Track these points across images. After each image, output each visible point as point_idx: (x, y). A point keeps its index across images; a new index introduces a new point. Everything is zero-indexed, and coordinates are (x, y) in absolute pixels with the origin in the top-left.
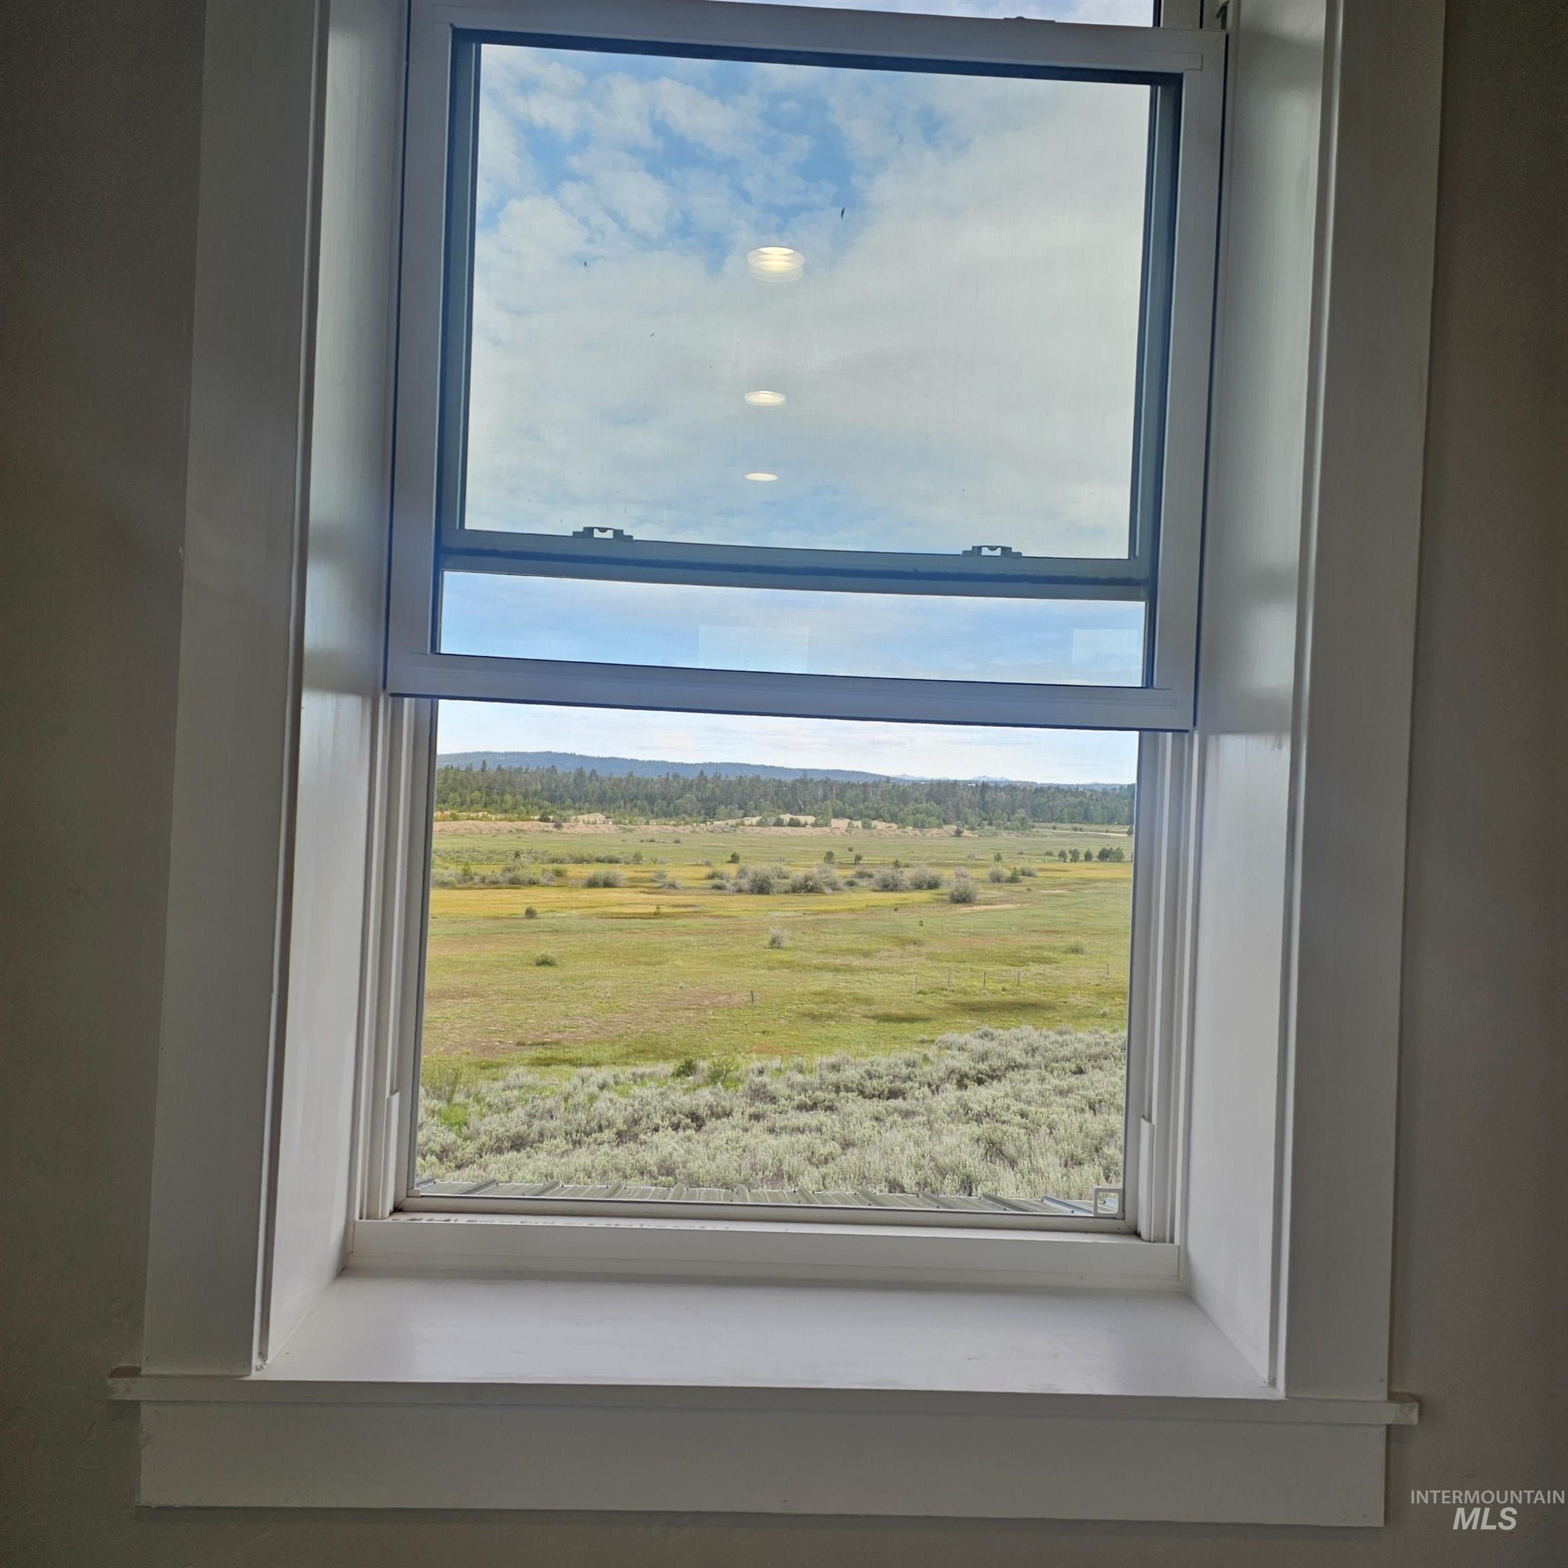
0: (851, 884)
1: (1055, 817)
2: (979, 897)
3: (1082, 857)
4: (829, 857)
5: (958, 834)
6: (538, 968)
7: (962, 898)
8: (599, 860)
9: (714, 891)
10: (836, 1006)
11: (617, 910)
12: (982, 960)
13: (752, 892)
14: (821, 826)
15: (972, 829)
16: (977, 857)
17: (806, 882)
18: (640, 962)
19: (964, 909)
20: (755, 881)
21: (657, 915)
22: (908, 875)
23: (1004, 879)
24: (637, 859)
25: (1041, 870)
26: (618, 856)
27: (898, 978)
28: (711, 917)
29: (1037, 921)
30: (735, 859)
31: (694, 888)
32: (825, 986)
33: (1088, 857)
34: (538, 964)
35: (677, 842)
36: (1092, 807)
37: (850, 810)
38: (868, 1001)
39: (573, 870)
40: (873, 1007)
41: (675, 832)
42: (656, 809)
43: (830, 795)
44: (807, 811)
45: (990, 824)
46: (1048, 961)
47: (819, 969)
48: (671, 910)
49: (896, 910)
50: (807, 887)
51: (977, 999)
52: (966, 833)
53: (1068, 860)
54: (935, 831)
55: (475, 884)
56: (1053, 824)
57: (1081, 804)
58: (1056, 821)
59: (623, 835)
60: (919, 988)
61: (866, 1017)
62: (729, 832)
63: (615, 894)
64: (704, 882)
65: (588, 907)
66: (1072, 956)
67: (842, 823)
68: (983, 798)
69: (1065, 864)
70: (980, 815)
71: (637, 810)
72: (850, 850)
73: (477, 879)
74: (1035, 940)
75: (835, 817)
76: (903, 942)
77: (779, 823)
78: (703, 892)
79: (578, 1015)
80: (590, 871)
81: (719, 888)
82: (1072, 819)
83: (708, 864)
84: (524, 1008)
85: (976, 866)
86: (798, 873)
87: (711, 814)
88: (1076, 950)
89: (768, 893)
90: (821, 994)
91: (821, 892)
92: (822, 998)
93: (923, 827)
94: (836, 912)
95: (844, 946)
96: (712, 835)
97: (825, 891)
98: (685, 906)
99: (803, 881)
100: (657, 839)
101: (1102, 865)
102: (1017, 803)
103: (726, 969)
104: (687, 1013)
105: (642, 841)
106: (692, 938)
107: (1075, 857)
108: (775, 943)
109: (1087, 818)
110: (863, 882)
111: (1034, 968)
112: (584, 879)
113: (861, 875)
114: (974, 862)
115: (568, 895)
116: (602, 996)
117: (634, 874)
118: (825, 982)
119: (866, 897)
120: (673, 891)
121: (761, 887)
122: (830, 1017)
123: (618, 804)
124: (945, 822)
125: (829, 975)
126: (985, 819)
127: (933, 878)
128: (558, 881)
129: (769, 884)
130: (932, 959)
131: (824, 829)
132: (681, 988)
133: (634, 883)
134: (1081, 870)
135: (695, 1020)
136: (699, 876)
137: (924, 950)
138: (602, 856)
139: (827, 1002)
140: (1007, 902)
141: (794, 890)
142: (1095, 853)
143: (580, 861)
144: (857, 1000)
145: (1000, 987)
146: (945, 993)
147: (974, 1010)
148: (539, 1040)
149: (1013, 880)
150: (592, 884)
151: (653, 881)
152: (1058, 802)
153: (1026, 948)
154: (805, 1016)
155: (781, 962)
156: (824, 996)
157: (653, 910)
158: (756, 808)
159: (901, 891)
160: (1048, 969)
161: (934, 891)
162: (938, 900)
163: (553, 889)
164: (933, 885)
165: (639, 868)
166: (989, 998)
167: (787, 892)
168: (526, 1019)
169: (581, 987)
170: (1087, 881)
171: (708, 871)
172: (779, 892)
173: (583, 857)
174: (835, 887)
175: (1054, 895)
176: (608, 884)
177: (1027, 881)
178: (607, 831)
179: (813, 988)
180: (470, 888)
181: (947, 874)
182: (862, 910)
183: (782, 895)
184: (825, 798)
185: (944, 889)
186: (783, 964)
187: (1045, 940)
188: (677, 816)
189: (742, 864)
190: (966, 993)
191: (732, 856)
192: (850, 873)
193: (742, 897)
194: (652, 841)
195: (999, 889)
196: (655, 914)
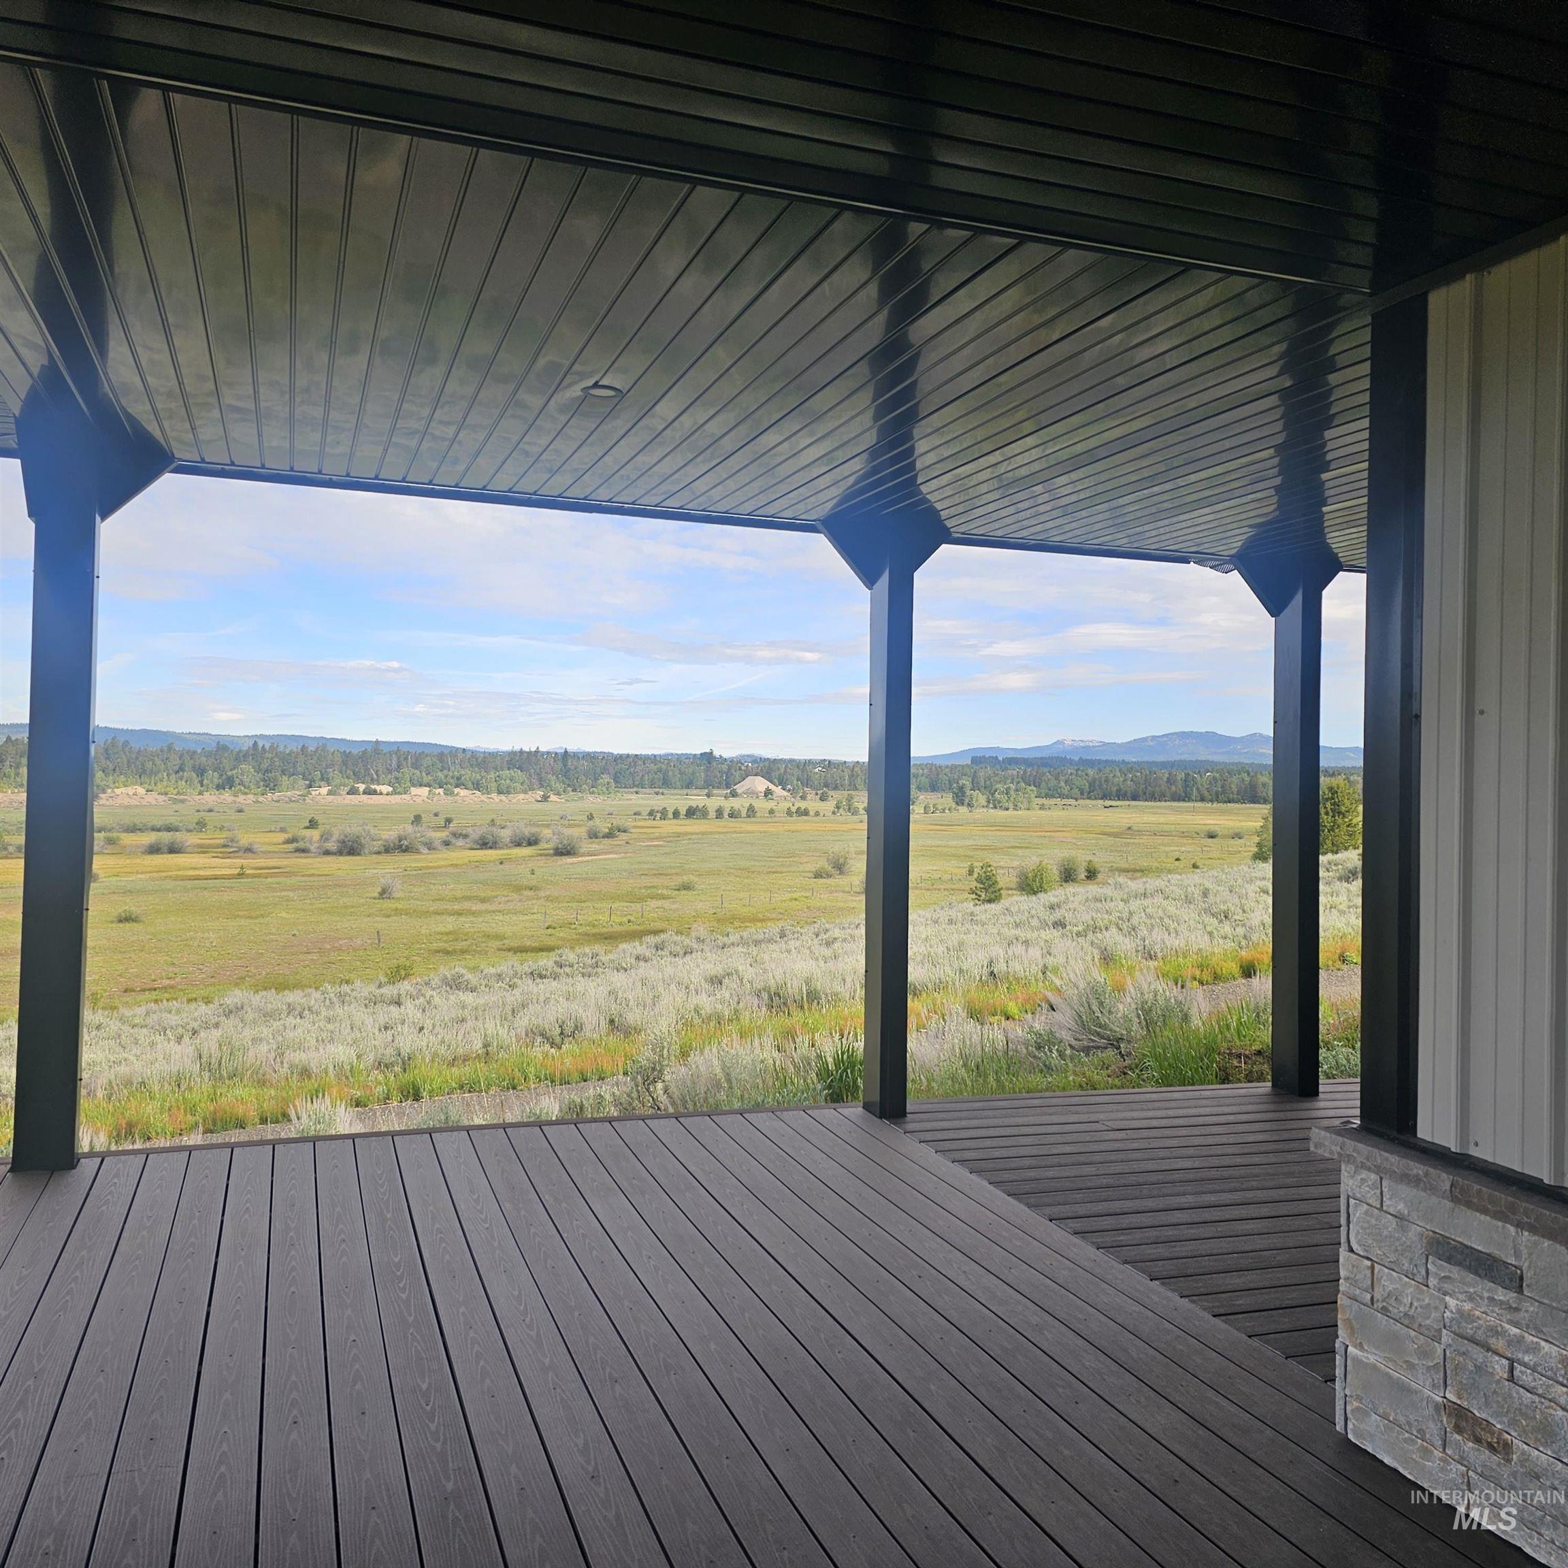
0: (447, 844)
1: (637, 783)
2: (582, 850)
3: (671, 816)
4: (417, 819)
5: (545, 798)
6: (121, 925)
7: (564, 851)
8: (154, 829)
9: (297, 854)
10: (468, 943)
11: (191, 873)
12: (601, 899)
13: (340, 853)
14: (399, 793)
15: (558, 794)
16: (570, 818)
17: (400, 841)
18: (238, 916)
19: (569, 860)
20: (344, 842)
21: (241, 875)
22: (505, 835)
23: (601, 835)
24: (201, 825)
25: (635, 827)
26: (177, 824)
27: (522, 918)
28: (303, 876)
29: (645, 866)
30: (313, 824)
31: (275, 852)
32: (450, 927)
33: (676, 814)
34: (120, 921)
35: (240, 811)
36: (670, 773)
37: (426, 779)
38: (502, 937)
39: (128, 839)
40: (506, 941)
41: (235, 802)
42: (205, 782)
43: (405, 763)
44: (381, 782)
45: (574, 790)
46: (663, 897)
47: (439, 914)
48: (254, 872)
49: (501, 863)
50: (401, 847)
51: (605, 930)
52: (553, 798)
53: (658, 818)
54: (522, 796)
55: (11, 854)
56: (635, 789)
57: (660, 770)
58: (637, 786)
59: (174, 806)
60: (547, 924)
61: (499, 950)
62: (298, 801)
63: (183, 860)
64: (284, 846)
65: (157, 872)
66: (685, 892)
67: (424, 791)
68: (565, 765)
69: (655, 822)
70: (564, 783)
71: (183, 783)
72: (436, 815)
73: (11, 849)
74: (647, 881)
75: (414, 785)
76: (518, 889)
77: (353, 792)
78: (284, 855)
79: (185, 963)
80: (149, 838)
81: (304, 851)
82: (652, 786)
83: (283, 830)
84: (119, 960)
85: (570, 826)
86: (389, 834)
87: (270, 785)
88: (687, 887)
89: (359, 854)
90: (448, 934)
91: (418, 852)
92: (451, 937)
93: (508, 793)
94: (439, 867)
95: (459, 894)
96: (277, 804)
97: (422, 850)
98: (270, 868)
99: (397, 842)
100: (216, 809)
101: (689, 821)
102: (598, 770)
103: (338, 919)
104: (310, 957)
105: (198, 811)
106: (291, 894)
107: (664, 814)
108: (384, 893)
109: (667, 783)
110: (460, 842)
111: (654, 904)
112: (144, 845)
113: (454, 835)
114: (567, 822)
115: (128, 861)
116: (208, 945)
117: (199, 841)
118: (450, 923)
119: (462, 855)
120: (250, 855)
121: (350, 848)
122: (463, 952)
123: (160, 775)
124: (532, 789)
125: (451, 919)
126: (569, 785)
127: (533, 835)
128: (110, 849)
129: (360, 844)
130: (552, 901)
131: (404, 796)
132: (294, 935)
133: (203, 849)
134: (671, 826)
135: (320, 962)
136: (275, 840)
137: (542, 894)
138: (158, 823)
139: (457, 940)
140: (611, 853)
141: (387, 850)
142: (683, 811)
143: (132, 829)
144: (488, 936)
145: (625, 919)
146: (574, 926)
147: (606, 938)
148: (148, 987)
149: (609, 835)
150: (154, 850)
151: (225, 846)
152: (639, 768)
153: (641, 888)
154: (439, 952)
155: (396, 909)
156: (454, 935)
157: (237, 871)
158: (322, 779)
159: (500, 848)
160: (666, 904)
161: (534, 847)
162: (541, 855)
163: (108, 856)
164: (532, 842)
165: (202, 835)
166: (618, 928)
167: (379, 853)
168: (127, 969)
169: (179, 939)
170: (679, 835)
171: (282, 837)
172: (370, 853)
173: (135, 825)
174: (430, 846)
175: (654, 846)
176: (173, 850)
177: (623, 836)
178: (154, 802)
179: (438, 930)
180: (6, 858)
181: (547, 833)
182: (465, 864)
183: (374, 856)
184: (399, 767)
185: (543, 845)
186: (397, 912)
187: (656, 881)
188: (230, 788)
189: (321, 828)
190: (594, 926)
191: (310, 821)
192: (443, 835)
193: (329, 858)
194: (210, 811)
195: (599, 844)
196: (239, 874)
